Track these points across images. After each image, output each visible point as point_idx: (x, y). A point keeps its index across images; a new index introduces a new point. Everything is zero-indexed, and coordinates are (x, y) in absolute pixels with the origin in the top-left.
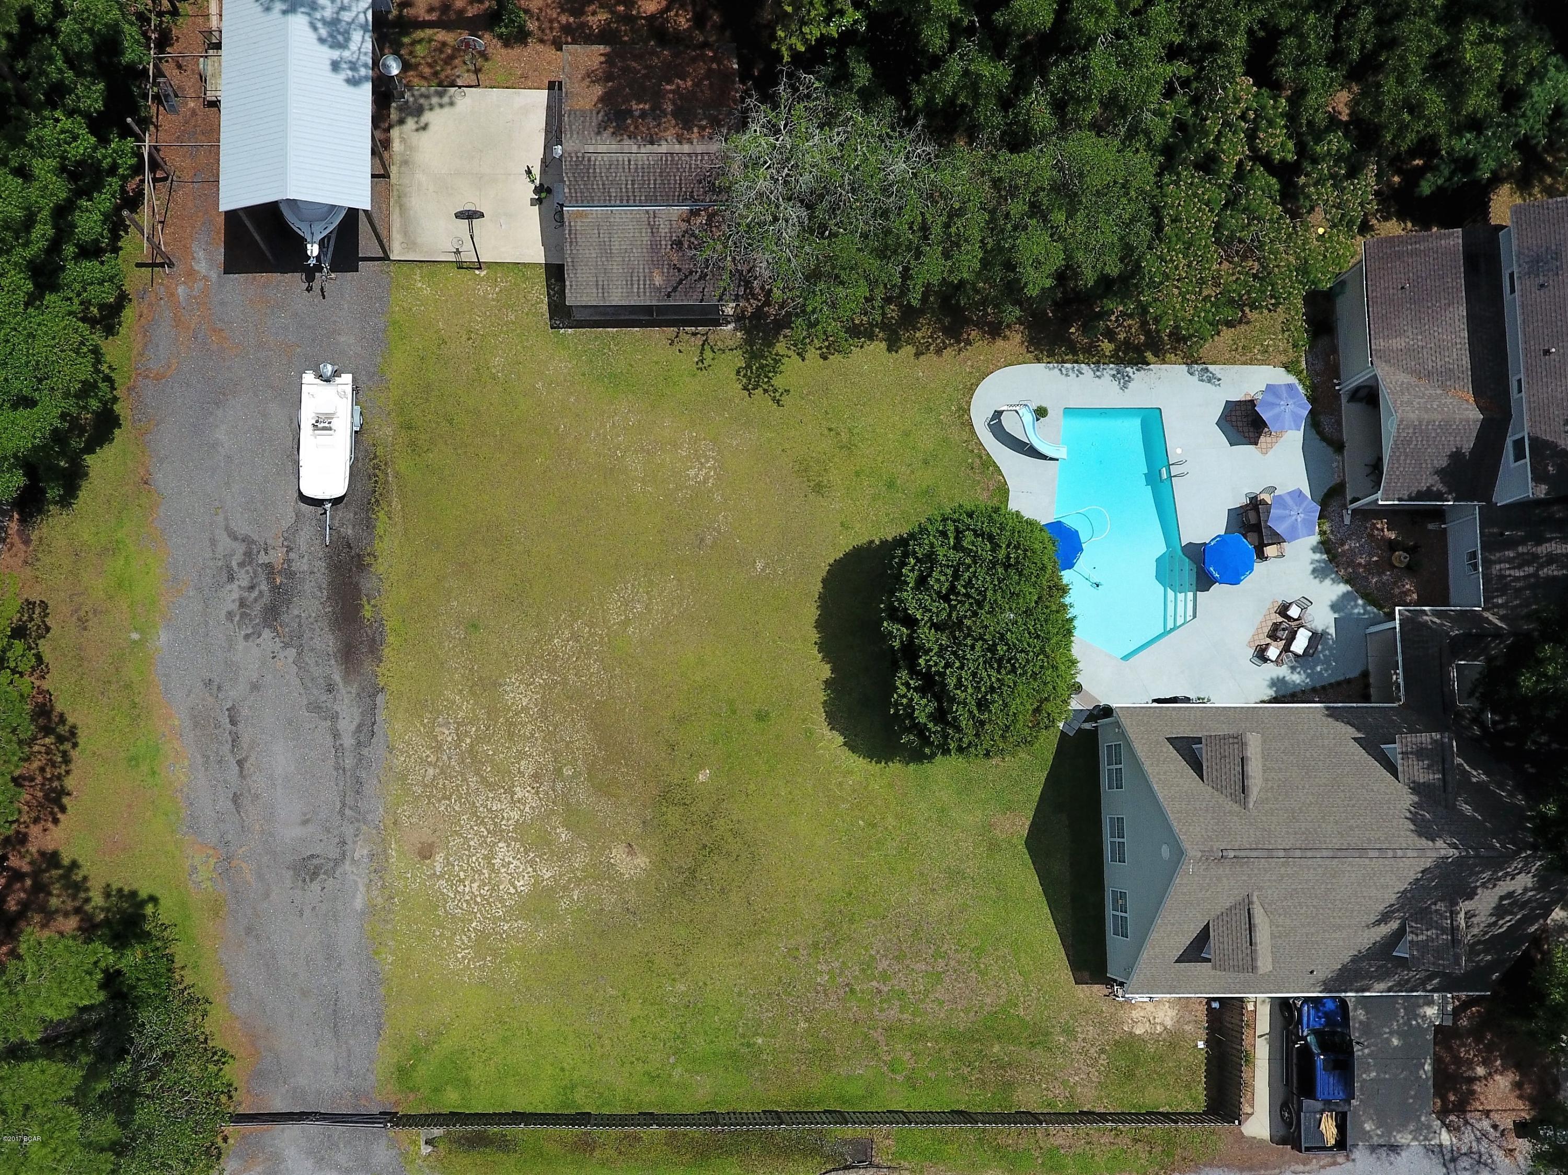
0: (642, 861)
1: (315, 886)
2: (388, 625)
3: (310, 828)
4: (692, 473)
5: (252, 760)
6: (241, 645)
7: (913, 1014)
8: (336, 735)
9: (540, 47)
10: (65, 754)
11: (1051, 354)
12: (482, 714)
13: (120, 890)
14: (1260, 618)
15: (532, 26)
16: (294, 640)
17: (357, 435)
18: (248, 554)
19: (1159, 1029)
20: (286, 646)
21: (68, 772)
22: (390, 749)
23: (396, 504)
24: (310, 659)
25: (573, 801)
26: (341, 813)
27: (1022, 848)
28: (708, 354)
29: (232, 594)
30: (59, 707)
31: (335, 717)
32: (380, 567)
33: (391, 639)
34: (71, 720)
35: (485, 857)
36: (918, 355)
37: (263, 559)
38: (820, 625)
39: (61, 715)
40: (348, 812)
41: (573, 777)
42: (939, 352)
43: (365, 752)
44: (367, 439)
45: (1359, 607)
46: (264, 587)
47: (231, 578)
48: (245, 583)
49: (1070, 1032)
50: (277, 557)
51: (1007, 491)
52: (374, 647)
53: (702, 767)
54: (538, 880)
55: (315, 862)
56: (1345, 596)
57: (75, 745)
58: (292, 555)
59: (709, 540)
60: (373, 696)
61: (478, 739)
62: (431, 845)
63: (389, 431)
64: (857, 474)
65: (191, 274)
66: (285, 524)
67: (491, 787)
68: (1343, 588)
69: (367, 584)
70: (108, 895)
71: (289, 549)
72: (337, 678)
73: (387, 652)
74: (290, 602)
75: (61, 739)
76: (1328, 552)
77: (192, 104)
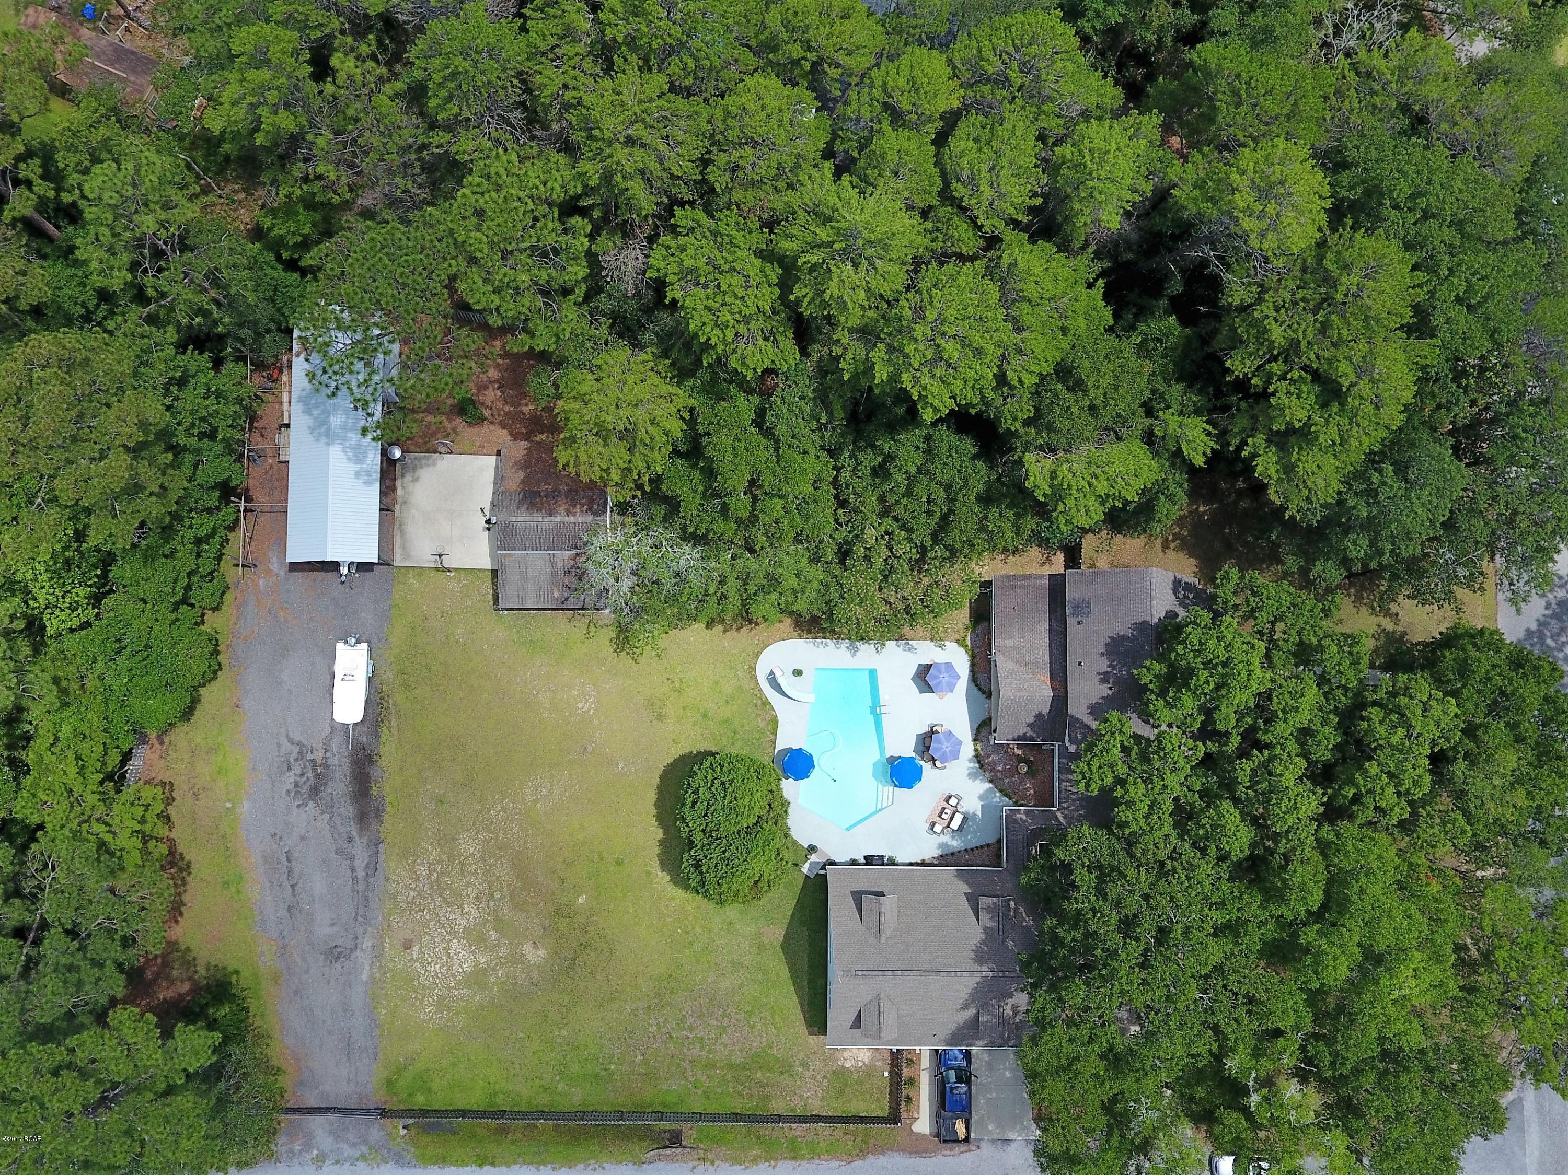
0: (542, 952)
1: (338, 965)
2: (388, 800)
3: (335, 929)
4: (580, 705)
5: (300, 885)
6: (295, 811)
7: (708, 1052)
8: (353, 870)
9: (492, 427)
10: (183, 879)
11: (809, 632)
12: (444, 857)
13: (216, 966)
14: (934, 804)
15: (487, 413)
16: (329, 808)
17: (370, 680)
18: (300, 753)
19: (860, 1064)
20: (323, 812)
21: (185, 891)
22: (387, 879)
23: (394, 722)
24: (337, 820)
25: (500, 914)
26: (356, 919)
27: (778, 948)
28: (592, 629)
29: (290, 778)
30: (180, 849)
31: (352, 858)
32: (383, 762)
33: (389, 809)
34: (187, 858)
35: (444, 948)
36: (725, 631)
37: (310, 756)
38: (658, 804)
39: (181, 854)
40: (360, 919)
41: (500, 899)
42: (738, 629)
43: (371, 880)
44: (377, 680)
45: (998, 797)
46: (310, 775)
47: (290, 769)
48: (299, 772)
49: (805, 1065)
50: (319, 755)
51: (777, 722)
52: (378, 813)
53: (581, 894)
54: (477, 963)
55: (338, 950)
56: (988, 790)
57: (190, 874)
58: (328, 754)
59: (589, 748)
60: (377, 845)
61: (442, 873)
62: (411, 940)
63: (391, 675)
64: (684, 708)
65: (268, 572)
66: (324, 735)
67: (449, 904)
68: (988, 785)
69: (375, 773)
70: (208, 969)
71: (326, 751)
72: (354, 833)
73: (386, 817)
74: (326, 784)
75: (181, 870)
76: (979, 762)
77: (270, 461)
